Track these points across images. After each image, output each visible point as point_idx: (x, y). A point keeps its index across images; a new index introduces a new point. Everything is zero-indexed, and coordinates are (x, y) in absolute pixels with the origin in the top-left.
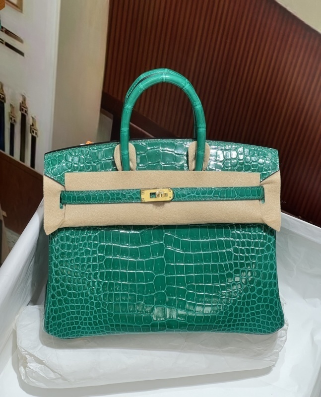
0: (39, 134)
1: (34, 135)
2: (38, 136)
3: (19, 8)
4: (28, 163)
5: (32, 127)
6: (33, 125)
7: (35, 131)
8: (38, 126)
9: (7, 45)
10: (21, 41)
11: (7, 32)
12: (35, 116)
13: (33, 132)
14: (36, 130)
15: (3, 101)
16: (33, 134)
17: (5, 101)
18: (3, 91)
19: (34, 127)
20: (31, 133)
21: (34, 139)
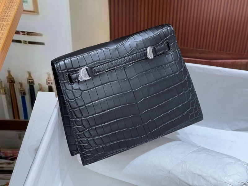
3: (36, 12)
9: (30, 43)
10: (41, 35)
11: (29, 34)
15: (32, 84)
17: (34, 84)
18: (31, 77)
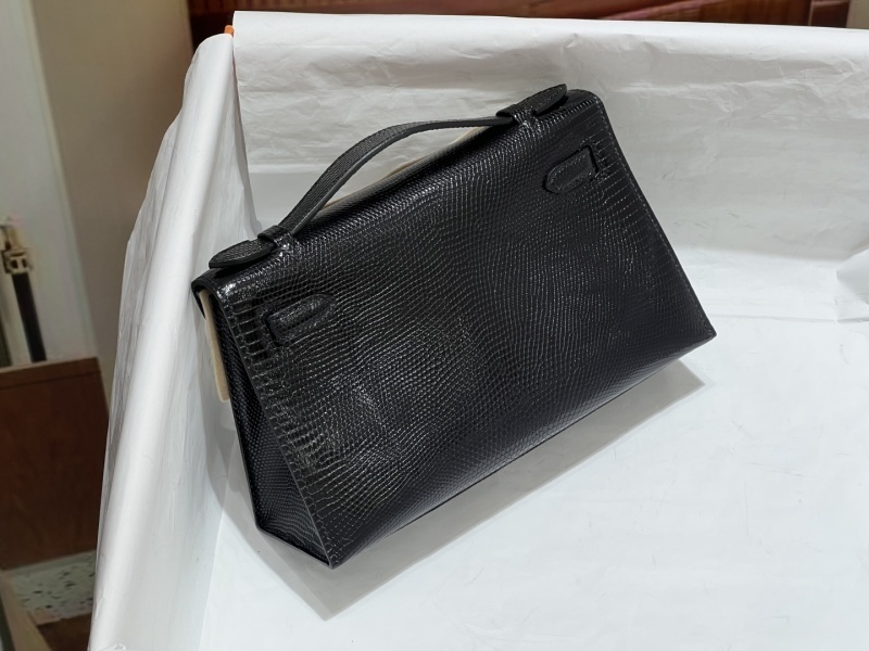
0: (33, 259)
1: (21, 269)
2: (31, 267)
4: (21, 357)
5: (7, 254)
6: (8, 246)
7: (19, 259)
8: (23, 241)
12: (9, 219)
13: (15, 265)
14: (20, 254)
16: (15, 271)
19: (15, 249)
20: (7, 271)
21: (22, 285)
